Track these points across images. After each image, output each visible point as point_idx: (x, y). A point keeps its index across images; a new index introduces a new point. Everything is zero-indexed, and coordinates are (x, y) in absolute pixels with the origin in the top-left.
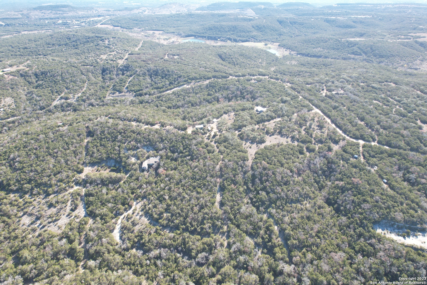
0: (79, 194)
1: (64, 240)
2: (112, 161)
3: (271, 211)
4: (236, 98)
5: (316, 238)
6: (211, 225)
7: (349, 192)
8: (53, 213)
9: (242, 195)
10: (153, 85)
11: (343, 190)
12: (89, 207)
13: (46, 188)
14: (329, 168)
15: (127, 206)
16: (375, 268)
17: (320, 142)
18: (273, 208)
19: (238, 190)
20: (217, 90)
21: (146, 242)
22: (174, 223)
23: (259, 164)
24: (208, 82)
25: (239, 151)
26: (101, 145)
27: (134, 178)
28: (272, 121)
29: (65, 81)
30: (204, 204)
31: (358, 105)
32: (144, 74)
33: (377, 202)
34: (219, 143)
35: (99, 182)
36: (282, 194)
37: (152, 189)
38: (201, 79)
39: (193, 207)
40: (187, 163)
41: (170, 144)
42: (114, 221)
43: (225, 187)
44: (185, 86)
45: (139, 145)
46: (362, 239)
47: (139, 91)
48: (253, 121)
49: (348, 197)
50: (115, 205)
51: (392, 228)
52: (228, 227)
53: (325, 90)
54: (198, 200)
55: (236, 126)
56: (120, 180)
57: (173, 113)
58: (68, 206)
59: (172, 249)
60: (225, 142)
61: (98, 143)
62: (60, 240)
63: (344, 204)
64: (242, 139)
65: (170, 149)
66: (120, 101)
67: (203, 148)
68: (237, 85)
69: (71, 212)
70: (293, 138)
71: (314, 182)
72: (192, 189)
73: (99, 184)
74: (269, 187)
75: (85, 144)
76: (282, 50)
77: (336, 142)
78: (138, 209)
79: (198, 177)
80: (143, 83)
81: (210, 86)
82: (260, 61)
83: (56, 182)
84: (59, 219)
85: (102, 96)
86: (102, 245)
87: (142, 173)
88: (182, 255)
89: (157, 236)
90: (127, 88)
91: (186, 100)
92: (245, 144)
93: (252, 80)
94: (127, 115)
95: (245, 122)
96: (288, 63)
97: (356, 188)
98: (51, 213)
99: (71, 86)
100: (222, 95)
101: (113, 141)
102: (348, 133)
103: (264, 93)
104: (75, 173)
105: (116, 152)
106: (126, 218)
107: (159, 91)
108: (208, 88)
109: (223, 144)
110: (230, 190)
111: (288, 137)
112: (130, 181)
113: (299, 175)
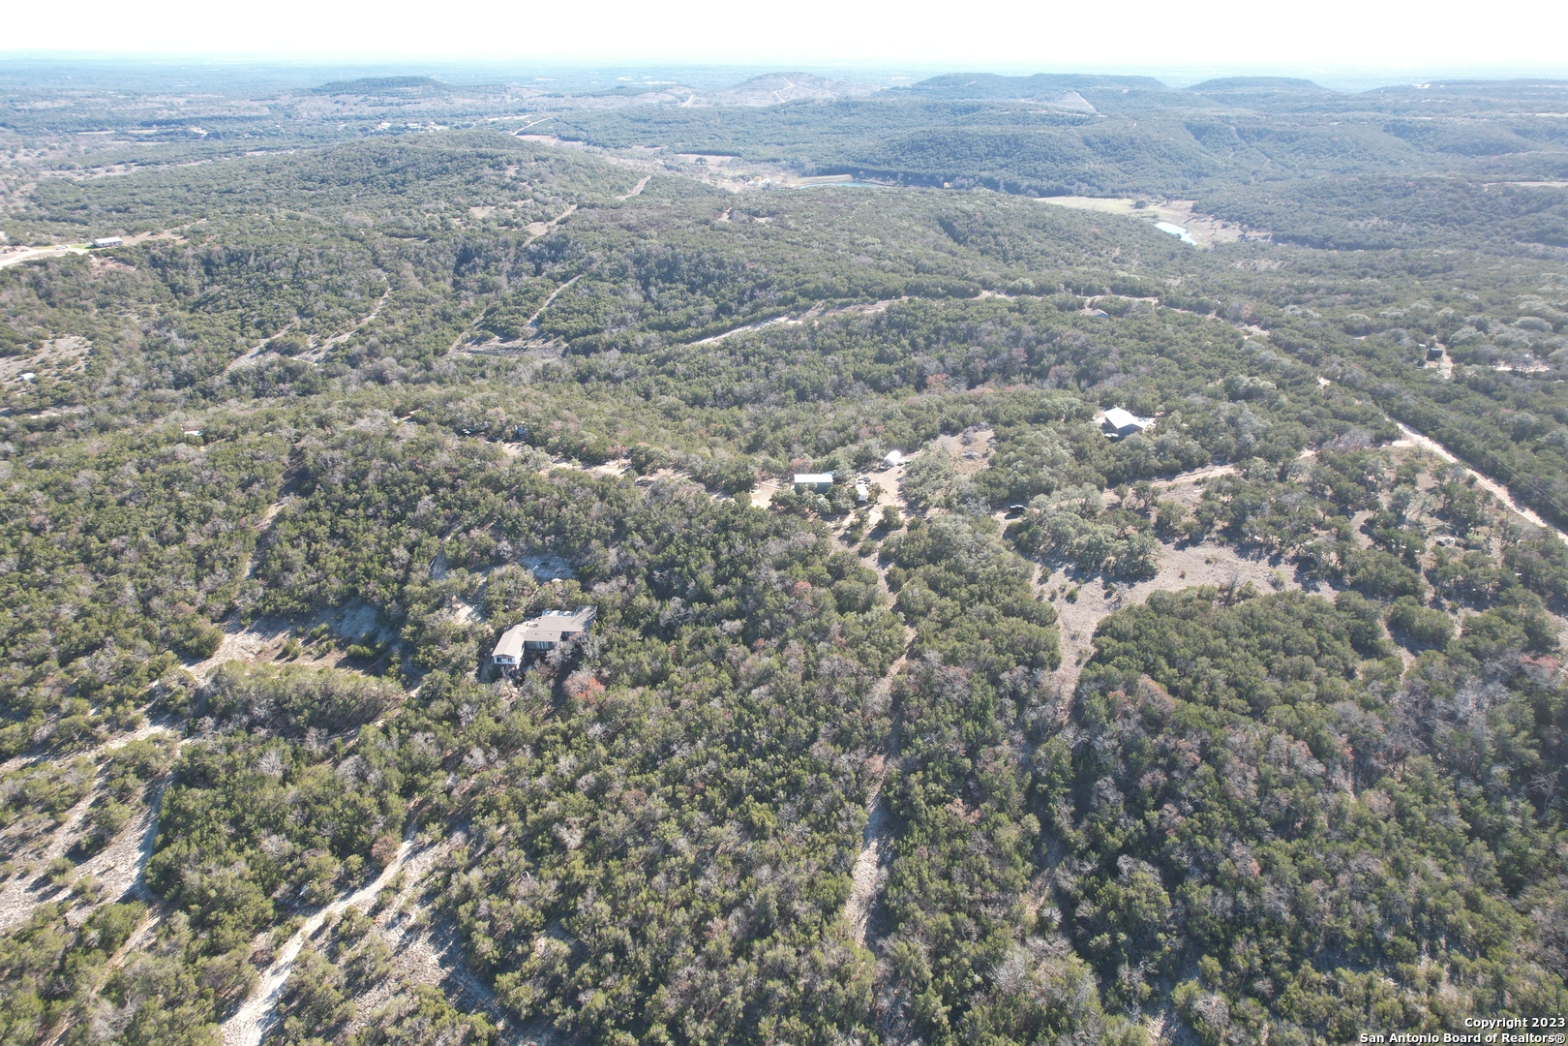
0: (144, 771)
2: (365, 613)
3: (1199, 1005)
4: (1007, 376)
9: (1010, 872)
10: (646, 315)
12: (167, 843)
15: (355, 860)
18: (1207, 983)
19: (990, 837)
20: (921, 341)
23: (1120, 693)
24: (882, 309)
25: (1008, 612)
26: (333, 535)
27: (439, 707)
28: (1184, 479)
29: (303, 287)
30: (773, 905)
32: (620, 273)
34: (901, 564)
35: (259, 712)
36: (1268, 889)
37: (512, 776)
38: (855, 295)
39: (708, 916)
40: (721, 652)
41: (657, 552)
42: (262, 940)
43: (913, 810)
44: (782, 320)
47: (585, 333)
48: (1086, 467)
50: (299, 848)
53: (1446, 358)
54: (743, 876)
55: (999, 485)
56: (371, 710)
57: (709, 421)
58: (66, 828)
60: (933, 558)
61: (322, 522)
64: (1026, 549)
65: (649, 579)
66: (497, 369)
67: (814, 580)
68: (1014, 324)
69: (66, 863)
70: (1307, 567)
72: (721, 804)
73: (262, 724)
74: (1181, 834)
75: (266, 523)
76: (1207, 225)
78: (408, 890)
80: (608, 306)
81: (891, 324)
82: (1117, 252)
83: (55, 696)
85: (430, 348)
87: (484, 688)
90: (540, 320)
91: (774, 375)
92: (1043, 580)
93: (1081, 306)
94: (491, 411)
95: (1046, 469)
96: (1239, 265)
99: (321, 304)
100: (942, 360)
101: (392, 521)
103: (1138, 356)
104: (171, 654)
105: (393, 573)
106: (335, 930)
107: (668, 338)
108: (879, 335)
109: (921, 570)
110: (943, 831)
111: (1279, 556)
112: (414, 723)
113: (1366, 777)
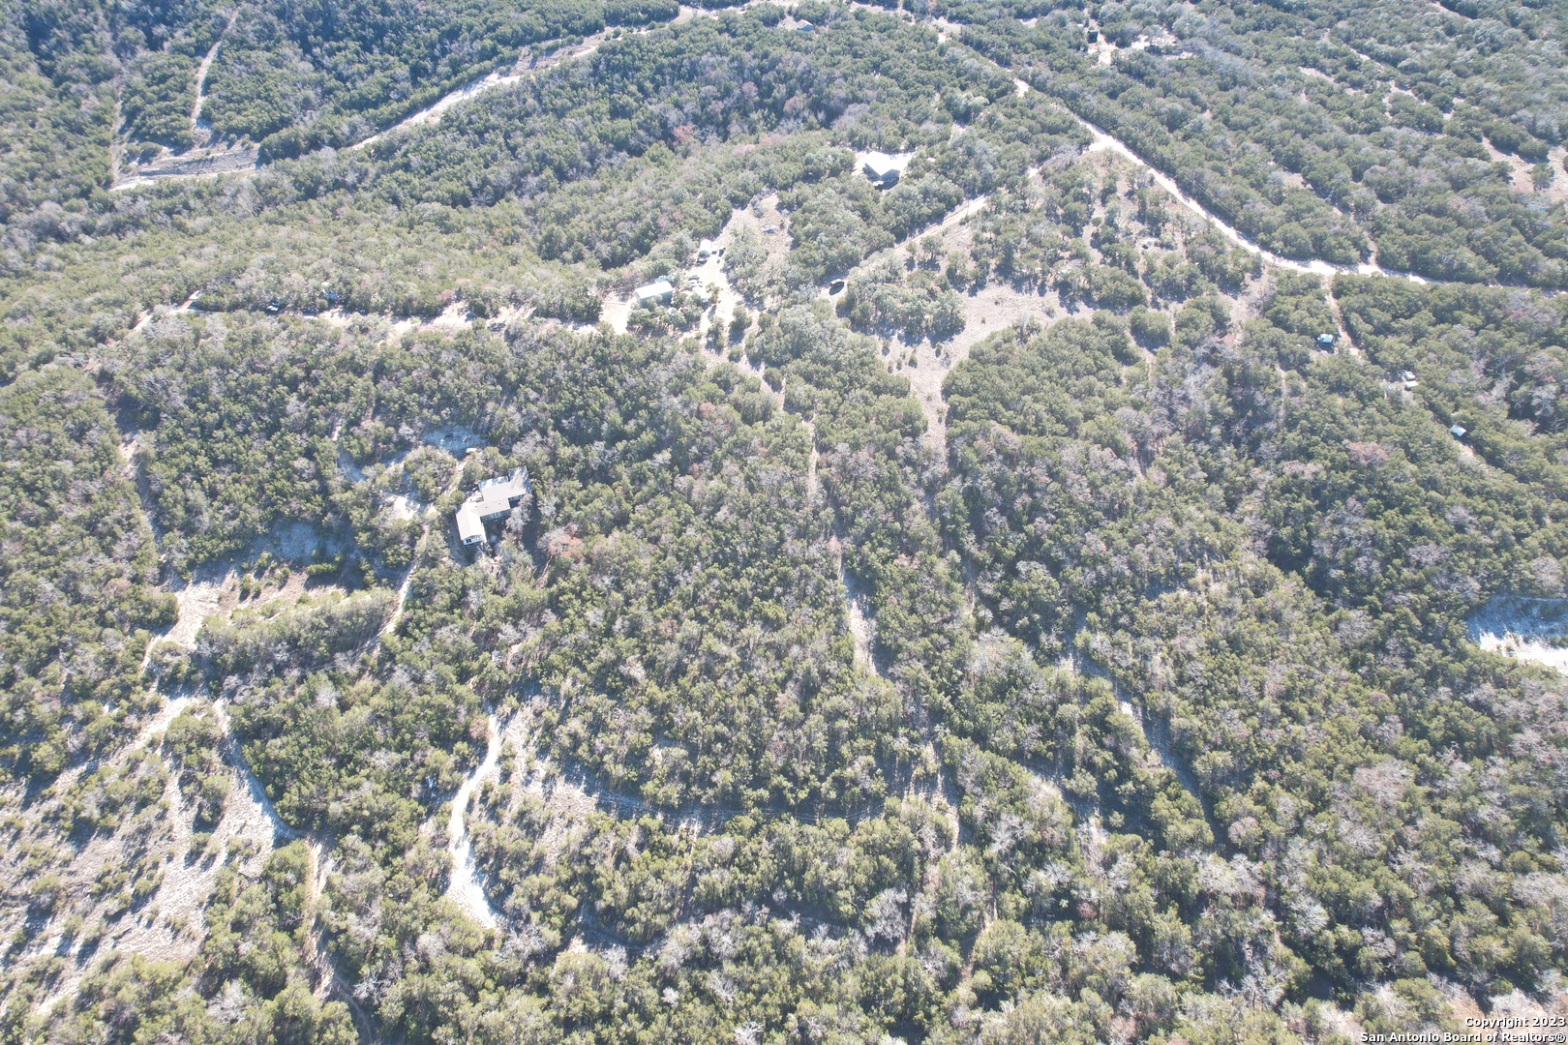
0: (205, 741)
1: (234, 991)
2: (297, 531)
3: (1091, 643)
4: (745, 114)
5: (1286, 721)
6: (871, 759)
7: (1351, 501)
8: (113, 866)
10: (330, 91)
11: (1323, 496)
12: (280, 792)
13: (15, 750)
14: (1240, 407)
15: (462, 746)
16: (1522, 799)
17: (1173, 290)
18: (1092, 628)
19: (930, 575)
20: (648, 85)
21: (623, 901)
22: (713, 785)
23: (981, 441)
24: (593, 49)
25: (878, 391)
26: (216, 463)
27: (442, 599)
28: (952, 219)
30: (815, 672)
31: (1253, 96)
32: (268, 36)
33: (1460, 528)
34: (771, 363)
35: (281, 656)
36: (1113, 559)
38: (556, 34)
39: (772, 695)
41: (552, 400)
42: (428, 829)
43: (874, 571)
44: (493, 79)
45: (405, 429)
46: (1444, 691)
47: (274, 127)
49: (1349, 525)
50: (406, 754)
51: (1526, 621)
52: (939, 748)
53: (1101, 38)
54: (781, 658)
55: (815, 264)
57: (489, 226)
58: (173, 811)
59: (748, 907)
60: (797, 352)
61: (195, 454)
62: (210, 989)
63: (1340, 555)
64: (859, 325)
65: (558, 426)
66: (199, 195)
67: (712, 398)
68: (733, 51)
69: (201, 836)
70: (1065, 291)
71: (1209, 480)
72: (737, 610)
73: (287, 665)
74: (1051, 537)
75: (131, 470)
77: (1232, 285)
78: (520, 752)
79: (743, 549)
80: (279, 84)
81: (612, 69)
83: (57, 706)
84: (157, 888)
85: (88, 178)
86: (426, 968)
87: (470, 570)
88: (796, 921)
89: (659, 864)
90: (206, 119)
91: (521, 152)
94: (285, 279)
95: (846, 238)
97: (1370, 481)
98: (101, 868)
100: (678, 106)
102: (1261, 236)
103: (861, 78)
104: (141, 633)
105: (307, 486)
106: (484, 800)
107: (374, 118)
108: (602, 80)
109: (791, 367)
110: (899, 580)
111: (1042, 286)
112: (430, 620)
113: (1146, 458)
